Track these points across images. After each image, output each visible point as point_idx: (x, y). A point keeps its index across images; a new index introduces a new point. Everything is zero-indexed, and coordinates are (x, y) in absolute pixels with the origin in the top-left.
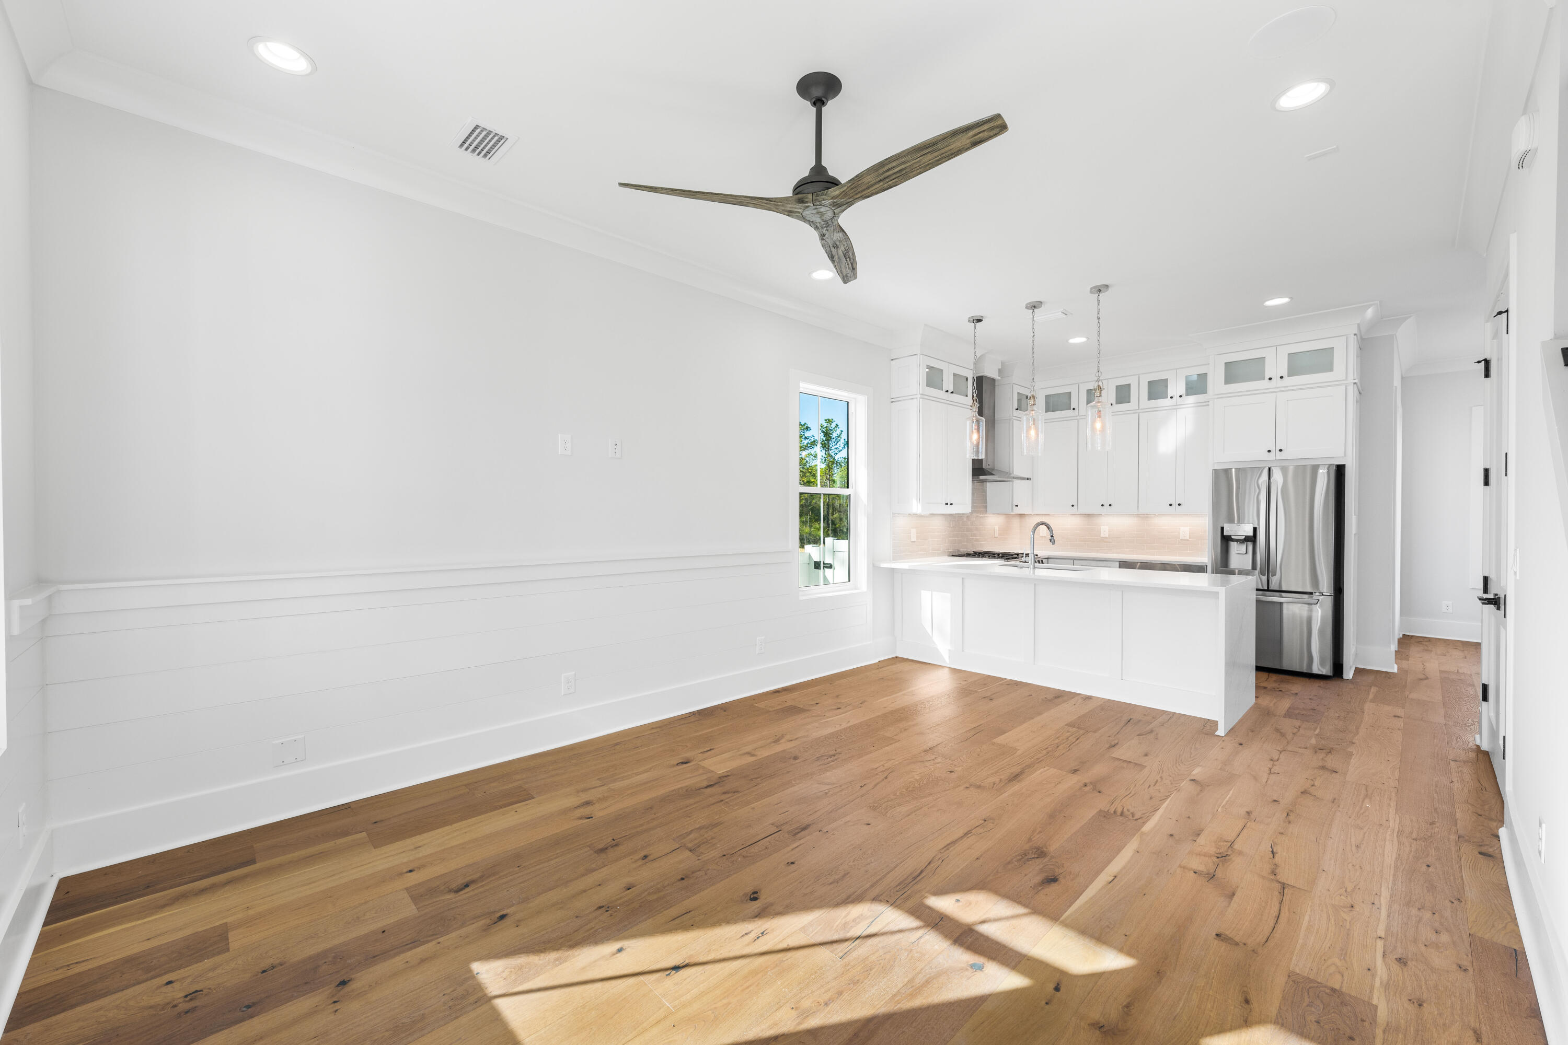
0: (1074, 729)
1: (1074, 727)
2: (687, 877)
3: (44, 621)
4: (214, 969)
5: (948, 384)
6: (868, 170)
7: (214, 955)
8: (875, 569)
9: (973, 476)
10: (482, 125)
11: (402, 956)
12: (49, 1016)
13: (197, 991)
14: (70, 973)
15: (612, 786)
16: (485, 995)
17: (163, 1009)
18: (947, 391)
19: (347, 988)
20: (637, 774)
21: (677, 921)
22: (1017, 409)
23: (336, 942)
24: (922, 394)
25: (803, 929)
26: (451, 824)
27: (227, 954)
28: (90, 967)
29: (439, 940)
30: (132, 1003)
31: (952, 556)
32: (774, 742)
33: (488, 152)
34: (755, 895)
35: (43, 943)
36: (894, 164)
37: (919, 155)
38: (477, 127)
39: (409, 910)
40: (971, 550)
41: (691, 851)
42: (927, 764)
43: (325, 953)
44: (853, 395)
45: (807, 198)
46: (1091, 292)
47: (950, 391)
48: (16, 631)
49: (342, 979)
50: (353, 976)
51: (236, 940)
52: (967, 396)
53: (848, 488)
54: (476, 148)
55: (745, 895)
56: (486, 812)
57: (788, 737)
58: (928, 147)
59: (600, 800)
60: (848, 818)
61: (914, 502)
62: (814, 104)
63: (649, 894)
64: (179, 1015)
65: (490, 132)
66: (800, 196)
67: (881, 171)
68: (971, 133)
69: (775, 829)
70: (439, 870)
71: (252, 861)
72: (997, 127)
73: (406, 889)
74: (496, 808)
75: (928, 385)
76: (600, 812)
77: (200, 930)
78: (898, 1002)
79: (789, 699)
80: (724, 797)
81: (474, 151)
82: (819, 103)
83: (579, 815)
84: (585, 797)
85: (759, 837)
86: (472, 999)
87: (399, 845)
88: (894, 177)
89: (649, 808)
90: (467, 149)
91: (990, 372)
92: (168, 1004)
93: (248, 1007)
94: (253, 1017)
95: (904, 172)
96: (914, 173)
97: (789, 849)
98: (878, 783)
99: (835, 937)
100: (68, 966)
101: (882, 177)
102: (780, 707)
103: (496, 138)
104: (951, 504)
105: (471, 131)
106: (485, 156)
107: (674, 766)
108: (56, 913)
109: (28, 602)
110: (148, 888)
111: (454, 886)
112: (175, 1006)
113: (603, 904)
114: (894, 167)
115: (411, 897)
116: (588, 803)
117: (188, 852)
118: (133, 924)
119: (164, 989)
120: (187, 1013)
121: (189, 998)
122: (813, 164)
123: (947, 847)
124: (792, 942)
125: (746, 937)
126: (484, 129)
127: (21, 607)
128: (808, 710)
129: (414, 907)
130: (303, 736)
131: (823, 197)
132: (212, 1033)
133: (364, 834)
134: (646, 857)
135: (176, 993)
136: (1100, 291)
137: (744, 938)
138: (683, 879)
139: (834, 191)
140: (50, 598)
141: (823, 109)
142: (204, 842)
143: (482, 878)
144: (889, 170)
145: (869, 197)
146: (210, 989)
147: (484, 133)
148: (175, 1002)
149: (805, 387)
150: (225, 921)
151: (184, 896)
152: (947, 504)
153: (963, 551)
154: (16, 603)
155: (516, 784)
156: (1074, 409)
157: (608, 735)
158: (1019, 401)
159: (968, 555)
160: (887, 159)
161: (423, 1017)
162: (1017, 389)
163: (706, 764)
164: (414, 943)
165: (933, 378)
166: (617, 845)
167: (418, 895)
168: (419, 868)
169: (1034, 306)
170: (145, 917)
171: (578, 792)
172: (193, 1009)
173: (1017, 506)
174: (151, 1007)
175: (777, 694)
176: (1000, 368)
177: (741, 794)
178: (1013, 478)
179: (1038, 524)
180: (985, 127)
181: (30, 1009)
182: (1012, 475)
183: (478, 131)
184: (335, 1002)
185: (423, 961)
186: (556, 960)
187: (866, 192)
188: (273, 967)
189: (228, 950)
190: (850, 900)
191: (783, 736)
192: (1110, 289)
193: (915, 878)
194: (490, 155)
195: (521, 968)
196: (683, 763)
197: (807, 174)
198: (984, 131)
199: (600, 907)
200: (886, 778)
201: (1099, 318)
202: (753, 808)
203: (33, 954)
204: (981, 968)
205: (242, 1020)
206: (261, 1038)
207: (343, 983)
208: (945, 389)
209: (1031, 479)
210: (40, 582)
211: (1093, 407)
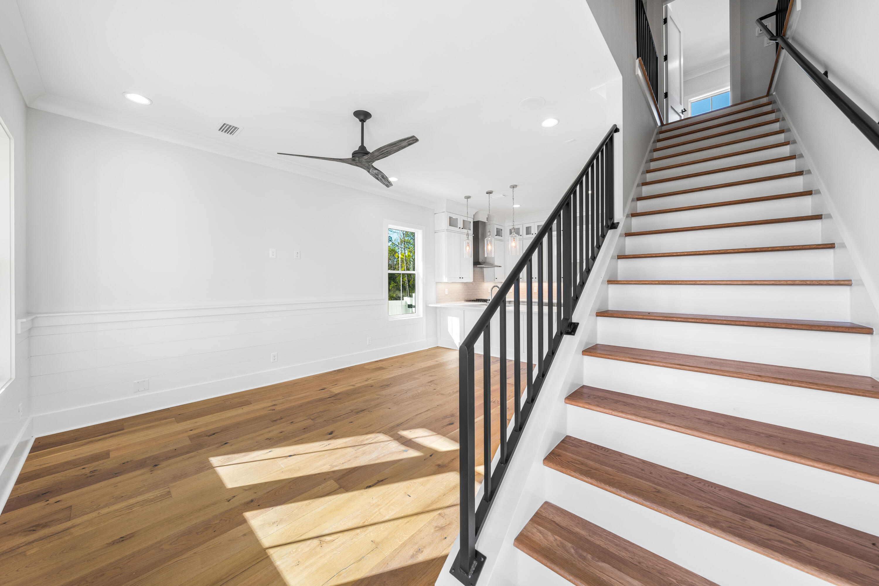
0: (496, 373)
1: (496, 372)
2: (306, 428)
3: (30, 330)
4: (103, 463)
5: (460, 224)
6: (375, 151)
7: (103, 460)
8: (427, 307)
9: (473, 265)
10: (227, 123)
11: (182, 457)
12: (33, 480)
13: (95, 470)
14: (41, 467)
15: (287, 399)
16: (212, 466)
17: (81, 476)
18: (460, 228)
19: (157, 467)
20: (300, 394)
21: (297, 442)
22: (496, 235)
23: (155, 453)
24: (447, 229)
25: (345, 443)
26: (213, 414)
27: (109, 459)
28: (51, 465)
29: (198, 451)
30: (68, 475)
31: (466, 301)
32: (366, 381)
33: (232, 132)
34: (332, 433)
35: (28, 459)
36: (384, 149)
37: (392, 147)
38: (224, 124)
39: (188, 442)
40: (475, 298)
41: (312, 420)
42: (426, 387)
43: (149, 457)
44: (416, 230)
45: (356, 159)
46: (510, 188)
47: (461, 228)
48: (19, 332)
49: (155, 464)
50: (160, 463)
51: (112, 455)
52: (470, 230)
53: (415, 271)
54: (226, 130)
55: (328, 433)
56: (228, 410)
57: (372, 379)
58: (394, 145)
59: (280, 404)
60: (382, 407)
61: (444, 277)
62: (361, 121)
63: (289, 434)
64: (87, 477)
65: (231, 126)
66: (354, 158)
67: (380, 151)
68: (408, 140)
69: (351, 411)
70: (204, 429)
71: (123, 429)
72: (415, 140)
73: (188, 436)
74: (234, 408)
75: (450, 225)
76: (278, 408)
77: (98, 452)
78: (370, 462)
79: (380, 365)
80: (334, 401)
81: (225, 132)
82: (363, 121)
83: (270, 409)
84: (274, 403)
85: (342, 414)
86: (207, 468)
87: (188, 422)
88: (386, 153)
89: (301, 406)
90: (222, 131)
91: (482, 218)
92: (83, 474)
93: (116, 474)
94: (117, 476)
95: (388, 152)
96: (392, 152)
97: (353, 417)
98: (402, 394)
99: (355, 445)
100: (41, 465)
101: (381, 153)
102: (375, 367)
103: (234, 128)
104: (463, 278)
105: (223, 125)
106: (231, 133)
107: (317, 391)
108: (34, 449)
109: (25, 320)
110: (76, 439)
111: (208, 434)
112: (86, 475)
113: (269, 438)
114: (384, 150)
115: (189, 438)
116: (274, 405)
117: (94, 427)
118: (69, 451)
119: (82, 470)
120: (90, 476)
121: (91, 472)
122: (360, 145)
123: (417, 415)
124: (338, 447)
125: (322, 446)
126: (228, 125)
127: (22, 322)
128: (387, 368)
129: (190, 442)
130: (148, 379)
131: (362, 159)
132: (101, 482)
133: (174, 419)
134: (292, 422)
135: (87, 471)
136: (514, 187)
137: (321, 446)
138: (304, 429)
139: (366, 157)
140: (33, 320)
141: (364, 123)
142: (101, 424)
143: (221, 431)
144: (383, 151)
145: (379, 160)
146: (100, 469)
147: (228, 126)
148: (86, 474)
149: (390, 226)
150: (108, 449)
151: (92, 442)
152: (460, 278)
153: (472, 299)
154: (20, 321)
155: (245, 399)
156: (532, 234)
157: (293, 380)
158: (497, 232)
159: (473, 301)
160: (381, 148)
161: (186, 474)
162: (496, 226)
163: (332, 390)
164: (188, 452)
165: (452, 222)
166: (281, 419)
167: (191, 438)
168: (195, 429)
169: (489, 193)
170: (74, 449)
171: (272, 401)
172: (94, 475)
173: (496, 278)
174: (76, 476)
175: (376, 362)
176: (487, 217)
177: (342, 400)
178: (494, 266)
179: (494, 286)
180: (411, 139)
181: (25, 478)
182: (494, 265)
183: (225, 126)
184: (151, 471)
185: (189, 458)
186: (243, 455)
187: (378, 158)
188: (128, 462)
189: (109, 458)
190: (369, 433)
191: (370, 379)
192: (517, 187)
193: (398, 425)
194: (233, 133)
195: (228, 458)
196: (322, 390)
197: (357, 149)
198: (411, 141)
199: (267, 439)
200: (406, 392)
201: (513, 199)
202: (345, 405)
203: (25, 462)
204: (406, 451)
205: (113, 477)
206: (120, 482)
207: (156, 465)
208: (459, 227)
209: (501, 267)
210: (28, 313)
211: (512, 236)
